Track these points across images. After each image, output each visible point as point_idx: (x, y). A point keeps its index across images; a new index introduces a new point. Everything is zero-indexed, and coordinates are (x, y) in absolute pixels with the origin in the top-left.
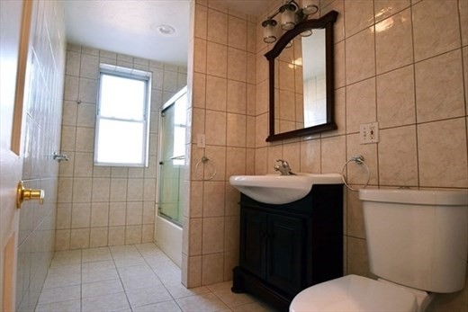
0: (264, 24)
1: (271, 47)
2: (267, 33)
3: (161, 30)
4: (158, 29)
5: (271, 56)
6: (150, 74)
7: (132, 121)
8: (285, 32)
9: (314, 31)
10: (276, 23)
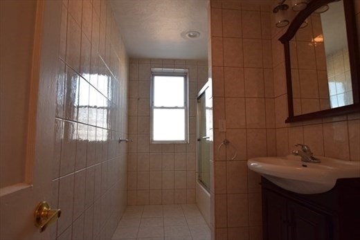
0: (275, 11)
1: (285, 30)
2: (279, 18)
3: (190, 35)
4: (187, 35)
5: (285, 40)
6: (187, 70)
7: (176, 108)
8: (297, 13)
9: (331, 5)
10: (287, 6)
